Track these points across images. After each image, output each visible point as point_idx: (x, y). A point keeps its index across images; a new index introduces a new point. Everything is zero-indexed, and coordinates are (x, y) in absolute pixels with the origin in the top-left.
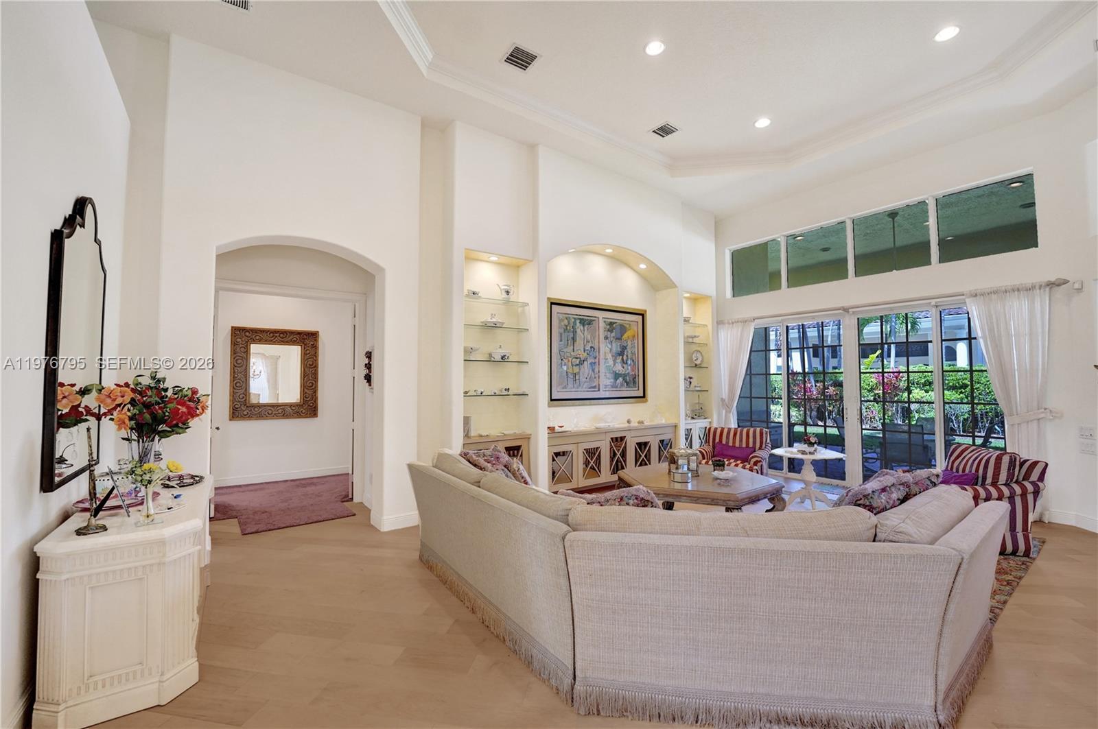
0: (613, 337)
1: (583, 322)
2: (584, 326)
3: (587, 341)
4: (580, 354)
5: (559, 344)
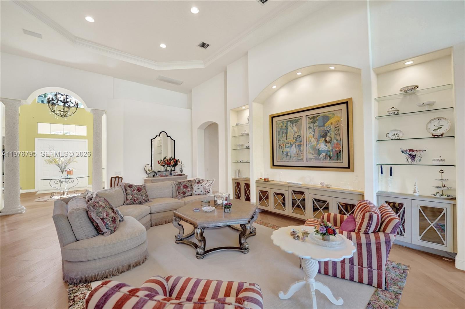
0: (316, 126)
1: (292, 122)
2: (293, 124)
3: (295, 133)
4: (290, 141)
5: (278, 137)
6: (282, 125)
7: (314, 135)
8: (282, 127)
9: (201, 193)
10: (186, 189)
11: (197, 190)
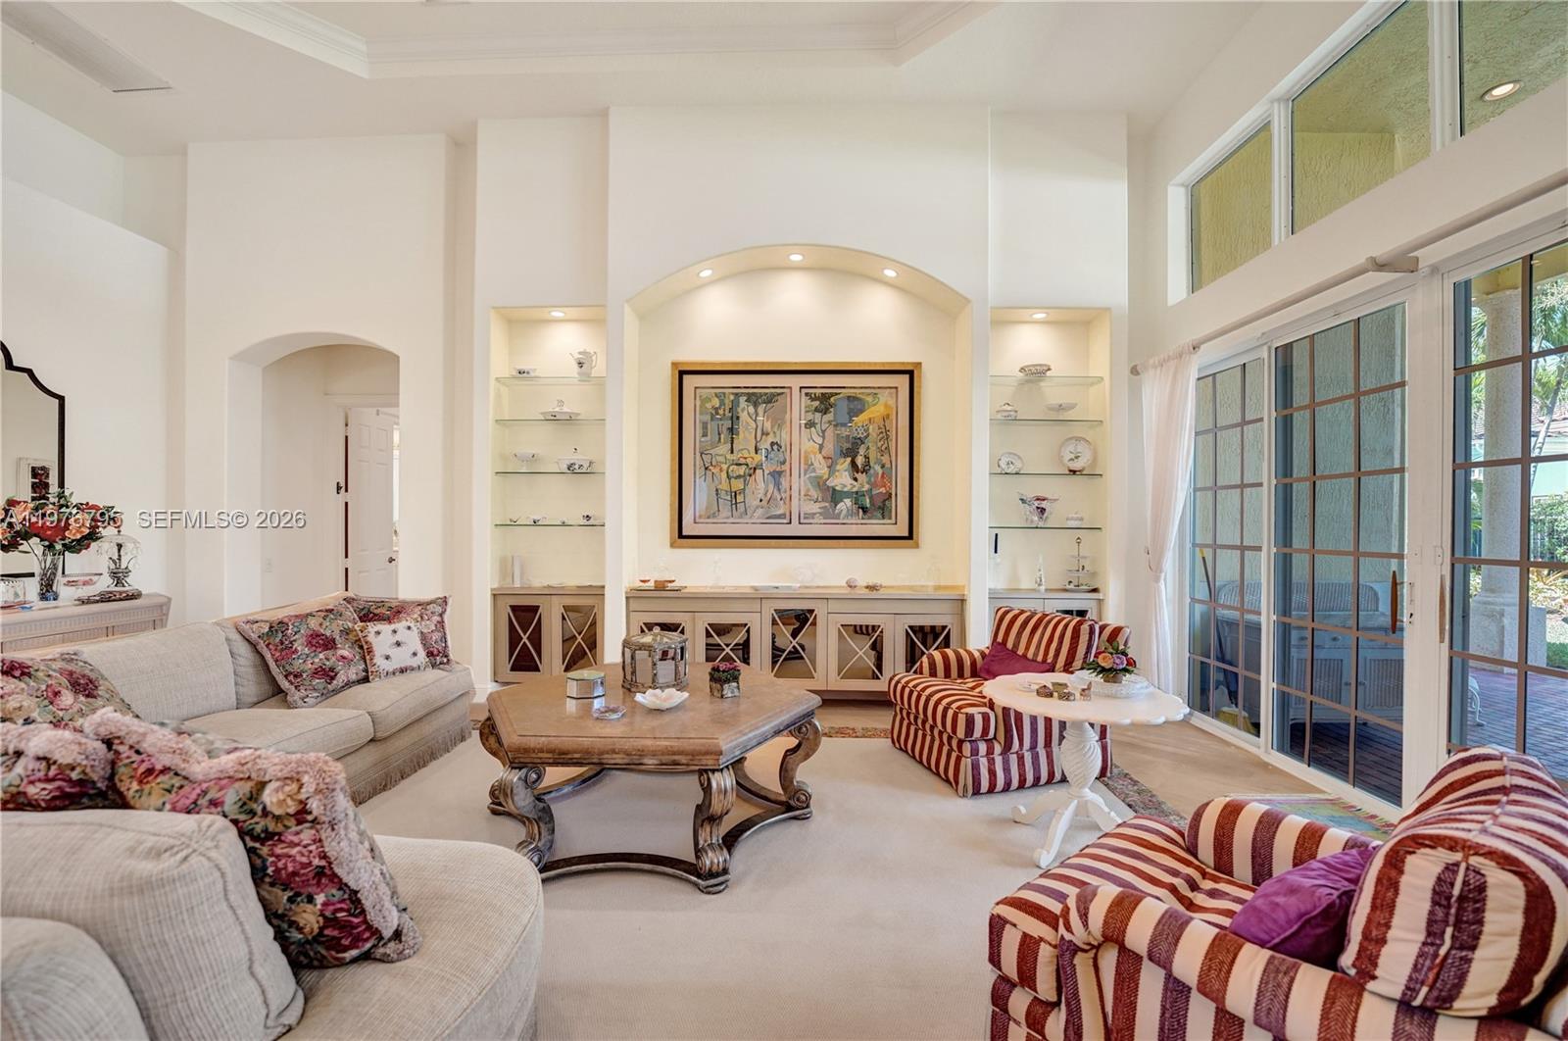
0: (830, 422)
1: (754, 399)
2: (756, 405)
3: (763, 434)
4: (745, 458)
5: (700, 441)
6: (716, 402)
7: (821, 447)
8: (716, 409)
9: (414, 662)
10: (329, 653)
11: (394, 652)
